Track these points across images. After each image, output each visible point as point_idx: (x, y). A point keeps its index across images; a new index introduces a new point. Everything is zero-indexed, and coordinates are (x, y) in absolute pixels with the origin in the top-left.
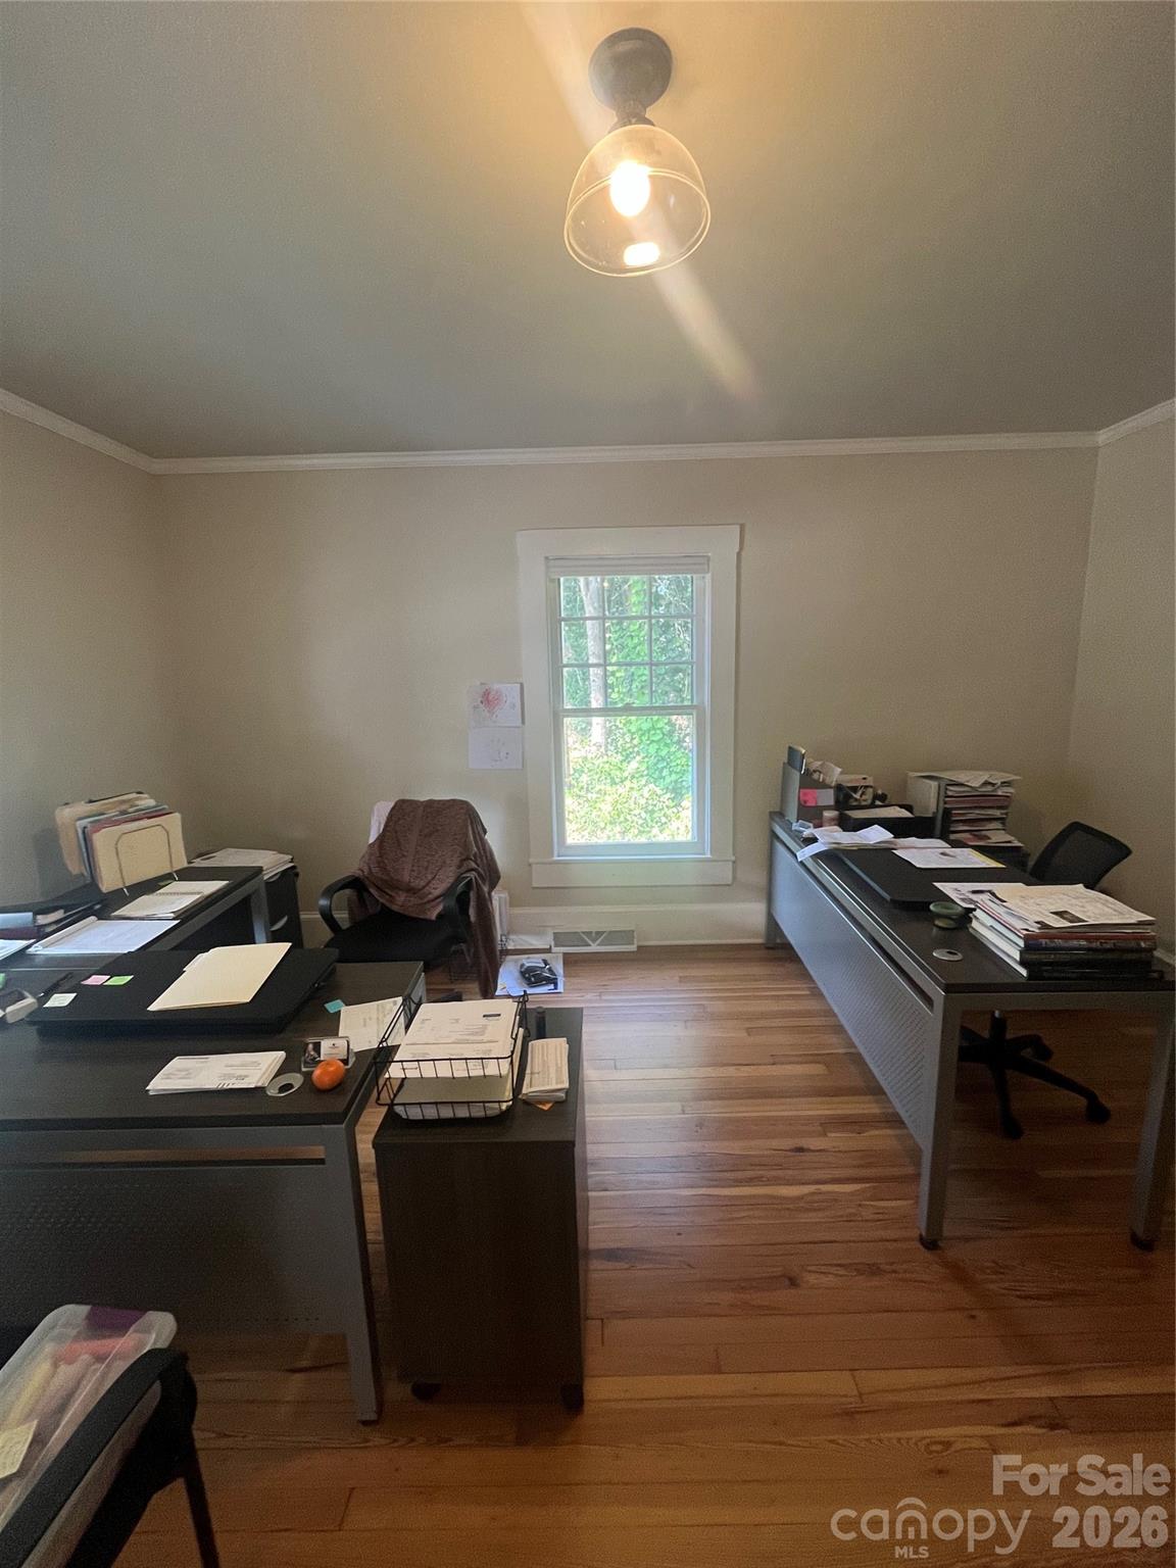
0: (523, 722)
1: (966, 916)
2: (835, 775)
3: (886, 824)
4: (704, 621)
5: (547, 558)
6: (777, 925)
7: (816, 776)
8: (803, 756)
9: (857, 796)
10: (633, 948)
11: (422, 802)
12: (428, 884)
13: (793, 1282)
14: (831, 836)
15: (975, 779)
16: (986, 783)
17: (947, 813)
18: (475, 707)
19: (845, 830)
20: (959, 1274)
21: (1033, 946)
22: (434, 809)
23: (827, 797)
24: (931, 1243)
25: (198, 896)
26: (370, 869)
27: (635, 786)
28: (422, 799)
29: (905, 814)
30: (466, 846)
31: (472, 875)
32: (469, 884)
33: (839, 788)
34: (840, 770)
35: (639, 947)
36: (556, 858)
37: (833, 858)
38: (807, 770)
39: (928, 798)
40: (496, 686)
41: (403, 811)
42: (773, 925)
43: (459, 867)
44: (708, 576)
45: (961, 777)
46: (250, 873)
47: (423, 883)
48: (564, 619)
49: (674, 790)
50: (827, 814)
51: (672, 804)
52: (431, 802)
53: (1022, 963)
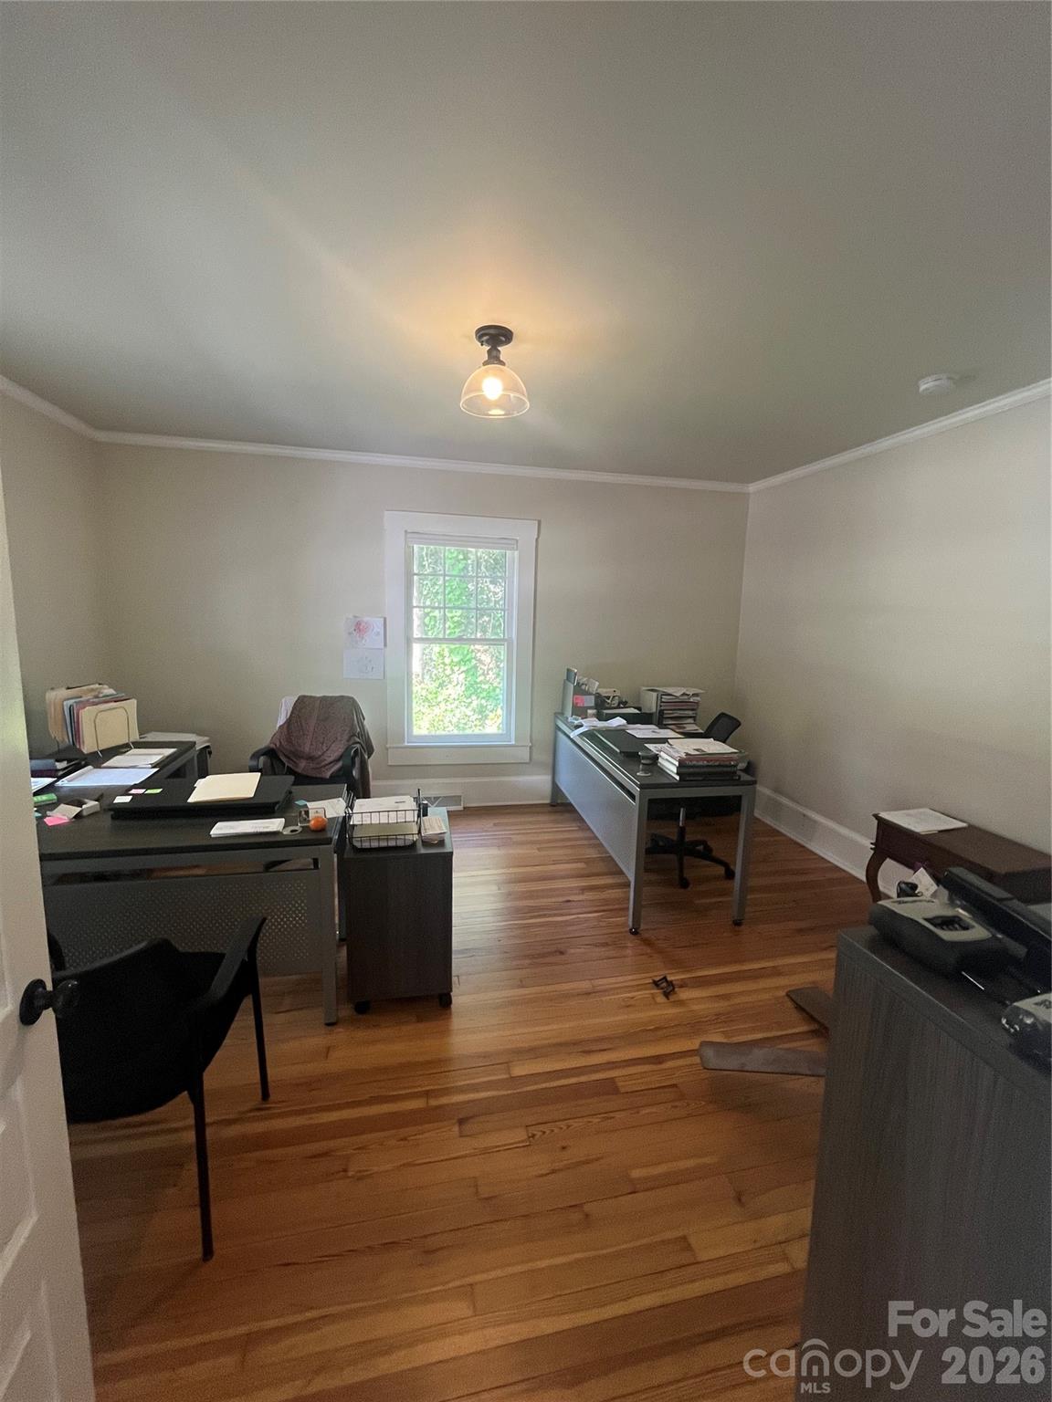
0: (385, 645)
1: (656, 757)
2: (595, 686)
3: (623, 716)
4: (513, 582)
5: (406, 531)
6: (557, 786)
7: (583, 687)
8: (576, 674)
9: (609, 701)
10: (461, 808)
11: (319, 698)
12: (323, 754)
13: (562, 953)
14: (591, 723)
15: (678, 692)
16: (684, 694)
17: (661, 712)
18: (350, 634)
19: (600, 720)
20: (647, 942)
21: (682, 764)
22: (328, 702)
23: (590, 701)
24: (635, 932)
25: (161, 756)
26: (280, 742)
27: (449, 708)
28: (318, 695)
29: (637, 711)
30: (352, 726)
31: (358, 746)
32: (356, 751)
33: (598, 696)
34: (597, 683)
35: (464, 808)
36: (406, 744)
37: (591, 735)
38: (578, 683)
39: (651, 704)
40: (366, 619)
41: (302, 704)
42: (556, 789)
43: (348, 741)
44: (516, 553)
45: (670, 690)
46: (187, 746)
47: (320, 753)
48: (416, 574)
49: (481, 712)
50: (590, 711)
51: (479, 724)
52: (324, 698)
53: (677, 774)
